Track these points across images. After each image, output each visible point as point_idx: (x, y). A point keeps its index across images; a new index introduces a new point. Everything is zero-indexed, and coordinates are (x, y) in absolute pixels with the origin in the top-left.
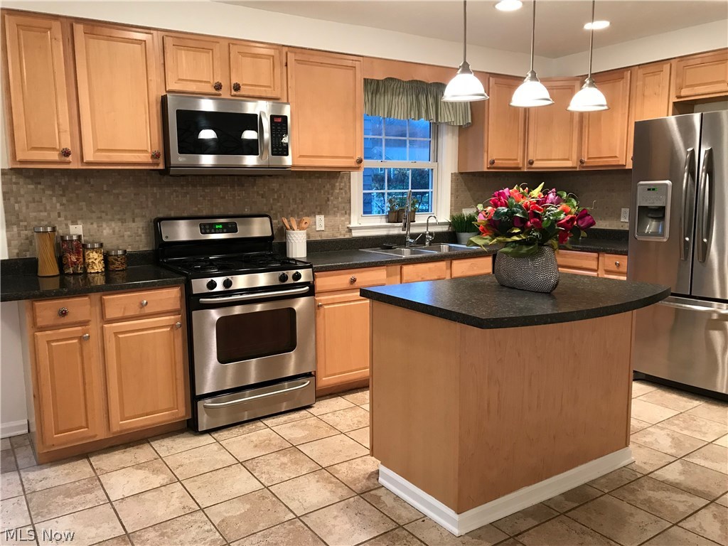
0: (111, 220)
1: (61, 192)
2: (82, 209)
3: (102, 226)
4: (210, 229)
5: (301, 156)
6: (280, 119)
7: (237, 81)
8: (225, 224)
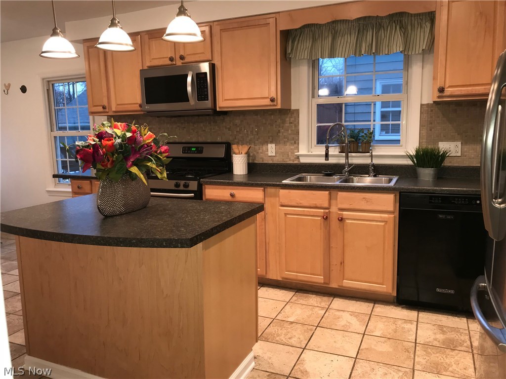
4: (188, 151)
5: (225, 100)
6: (203, 76)
7: (182, 53)
8: (197, 148)
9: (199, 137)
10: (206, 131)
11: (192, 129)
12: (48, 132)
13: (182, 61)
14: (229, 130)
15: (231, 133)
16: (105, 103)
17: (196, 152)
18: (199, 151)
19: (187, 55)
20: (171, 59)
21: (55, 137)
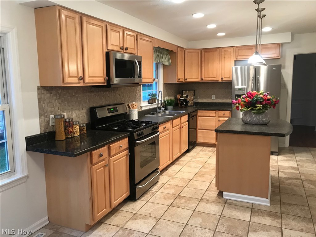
0: (76, 110)
1: (59, 97)
2: (66, 105)
3: (72, 113)
4: (110, 111)
6: (140, 63)
8: (114, 108)
10: (110, 96)
11: (103, 96)
20: (122, 48)
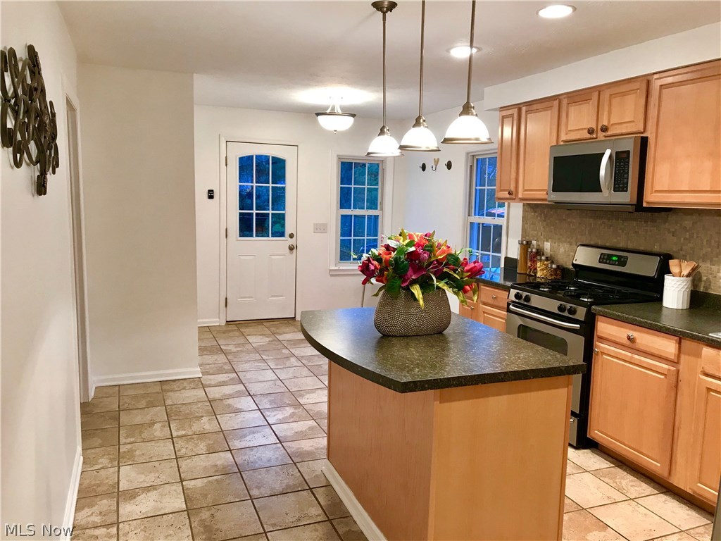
1: (544, 219)
2: (552, 232)
3: (560, 245)
4: (607, 259)
5: (656, 191)
6: (625, 155)
7: (605, 123)
8: (619, 257)
9: (629, 242)
10: (640, 232)
11: (620, 229)
12: (465, 216)
13: (604, 134)
14: (673, 236)
15: (675, 241)
16: (512, 188)
17: (617, 263)
18: (622, 262)
19: (612, 125)
20: (591, 131)
21: (472, 224)
